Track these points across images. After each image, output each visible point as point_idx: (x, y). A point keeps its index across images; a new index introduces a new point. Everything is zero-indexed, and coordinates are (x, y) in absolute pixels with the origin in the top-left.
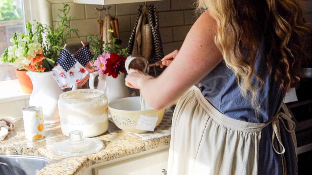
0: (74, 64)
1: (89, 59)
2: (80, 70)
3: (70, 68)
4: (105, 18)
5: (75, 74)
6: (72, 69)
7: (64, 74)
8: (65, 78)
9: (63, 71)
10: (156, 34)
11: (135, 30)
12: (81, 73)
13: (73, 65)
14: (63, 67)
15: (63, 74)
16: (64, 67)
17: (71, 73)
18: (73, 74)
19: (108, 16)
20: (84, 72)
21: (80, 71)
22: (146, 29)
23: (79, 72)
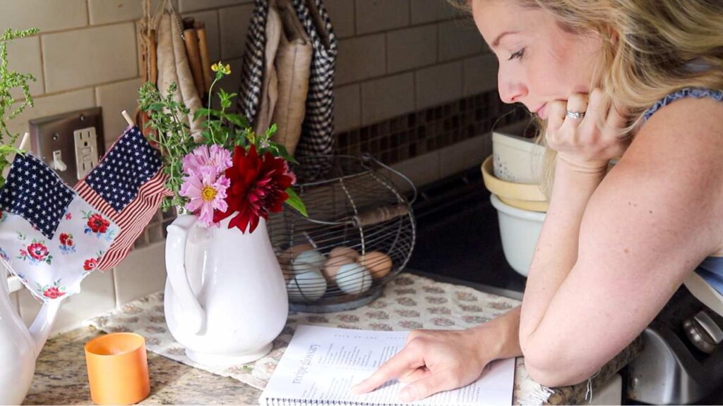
0: (66, 204)
1: (147, 172)
2: (89, 224)
3: (58, 223)
4: (165, 22)
5: (74, 241)
6: (64, 226)
7: (44, 248)
8: (49, 261)
9: (38, 236)
10: (331, 72)
11: (263, 58)
12: (95, 234)
13: (62, 208)
14: (34, 221)
15: (39, 249)
16: (37, 221)
17: (63, 238)
18: (70, 243)
19: (173, 16)
20: (103, 231)
21: (88, 227)
22: (298, 55)
23: (86, 231)
